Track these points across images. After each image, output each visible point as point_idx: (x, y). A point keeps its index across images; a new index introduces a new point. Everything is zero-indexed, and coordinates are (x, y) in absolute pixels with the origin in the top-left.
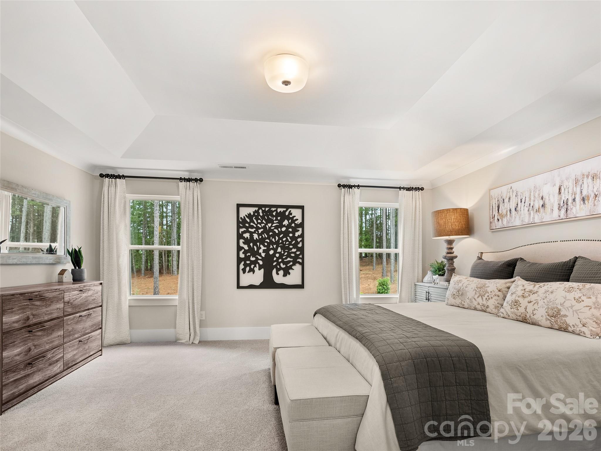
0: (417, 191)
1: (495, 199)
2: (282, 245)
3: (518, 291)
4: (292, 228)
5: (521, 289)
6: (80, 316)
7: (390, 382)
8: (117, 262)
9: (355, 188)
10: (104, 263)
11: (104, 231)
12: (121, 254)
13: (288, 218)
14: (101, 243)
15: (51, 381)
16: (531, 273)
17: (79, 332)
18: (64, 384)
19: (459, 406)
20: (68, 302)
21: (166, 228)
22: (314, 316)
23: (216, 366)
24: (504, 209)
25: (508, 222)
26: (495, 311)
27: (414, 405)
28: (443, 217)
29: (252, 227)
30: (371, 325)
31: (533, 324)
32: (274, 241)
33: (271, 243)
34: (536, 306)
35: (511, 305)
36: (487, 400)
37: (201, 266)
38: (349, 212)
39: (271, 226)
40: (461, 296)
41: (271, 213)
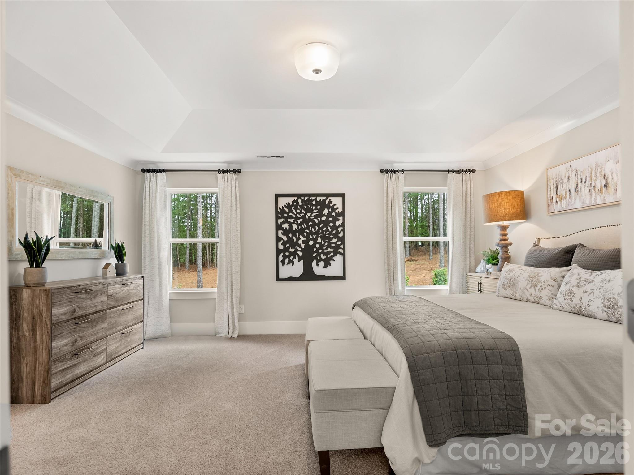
0: (468, 173)
1: (553, 179)
2: (322, 235)
3: (572, 280)
4: (332, 217)
5: (576, 278)
6: (122, 309)
7: (417, 374)
8: (158, 256)
9: (399, 173)
10: (146, 257)
11: (146, 225)
12: (161, 248)
13: (328, 207)
14: (143, 237)
15: (96, 371)
16: (590, 260)
17: (121, 325)
18: (108, 375)
19: (492, 401)
20: (111, 296)
21: (210, 220)
22: (353, 308)
23: (253, 360)
24: (562, 190)
25: (567, 204)
26: (548, 302)
27: (442, 398)
28: (494, 201)
29: (291, 217)
30: (405, 317)
31: (589, 316)
32: (314, 232)
33: (311, 233)
34: (591, 297)
35: (565, 295)
36: (524, 396)
37: (240, 258)
38: (393, 199)
39: (311, 216)
40: (512, 287)
41: (311, 202)
